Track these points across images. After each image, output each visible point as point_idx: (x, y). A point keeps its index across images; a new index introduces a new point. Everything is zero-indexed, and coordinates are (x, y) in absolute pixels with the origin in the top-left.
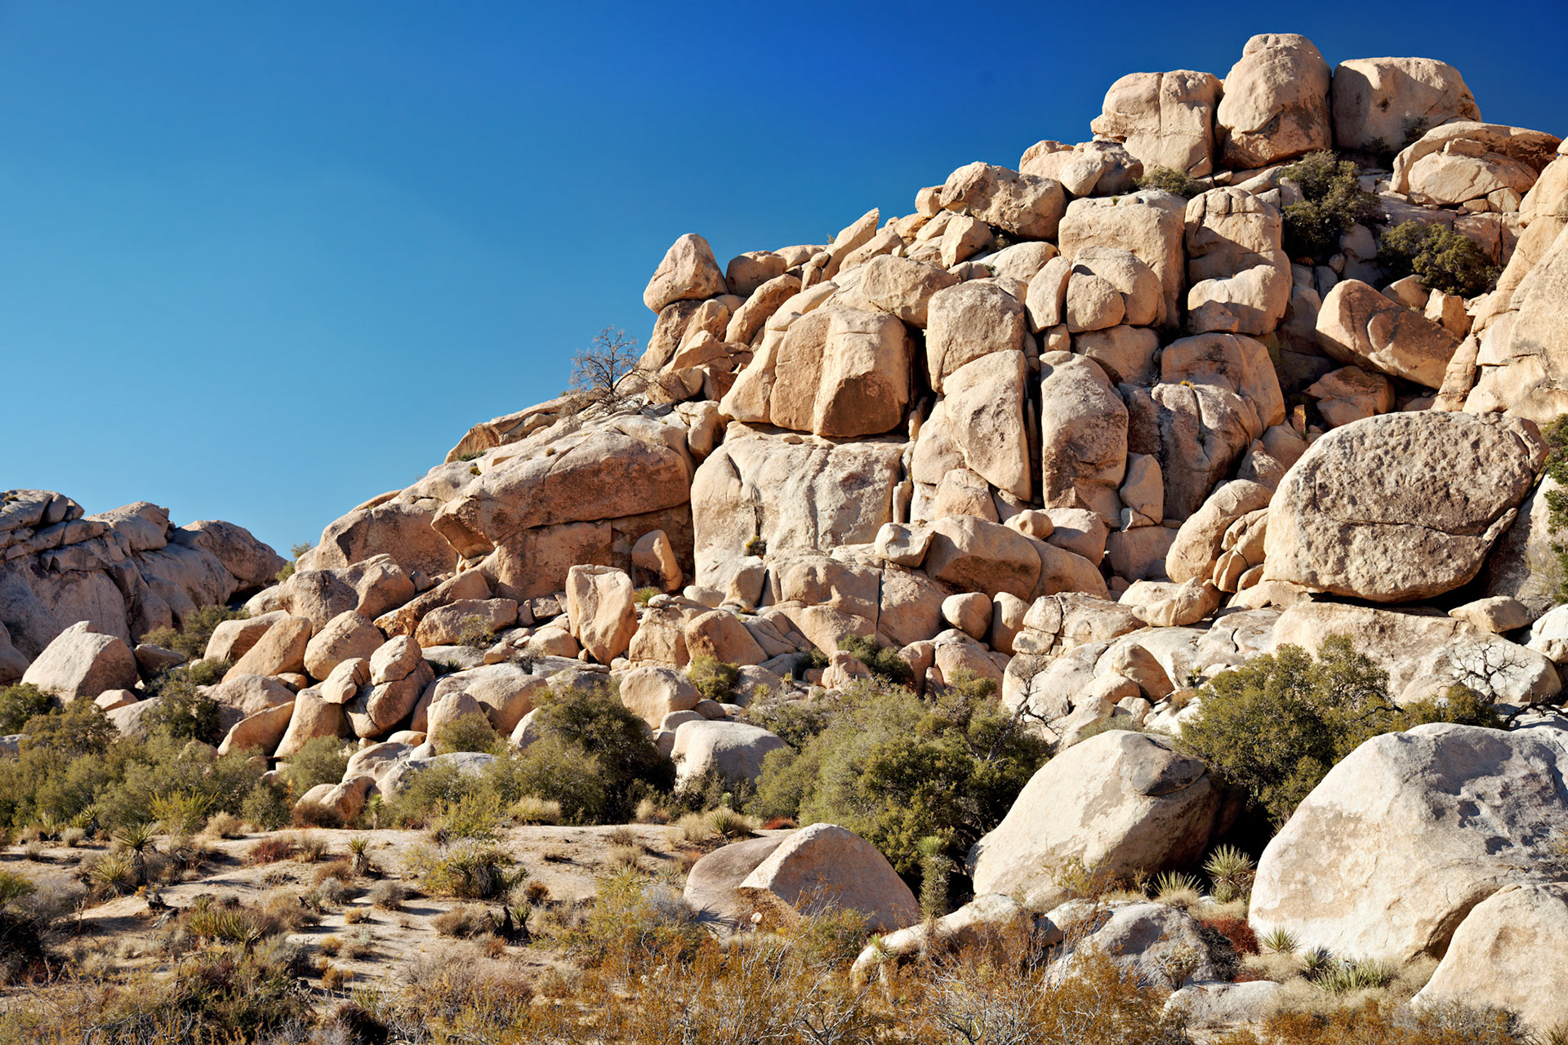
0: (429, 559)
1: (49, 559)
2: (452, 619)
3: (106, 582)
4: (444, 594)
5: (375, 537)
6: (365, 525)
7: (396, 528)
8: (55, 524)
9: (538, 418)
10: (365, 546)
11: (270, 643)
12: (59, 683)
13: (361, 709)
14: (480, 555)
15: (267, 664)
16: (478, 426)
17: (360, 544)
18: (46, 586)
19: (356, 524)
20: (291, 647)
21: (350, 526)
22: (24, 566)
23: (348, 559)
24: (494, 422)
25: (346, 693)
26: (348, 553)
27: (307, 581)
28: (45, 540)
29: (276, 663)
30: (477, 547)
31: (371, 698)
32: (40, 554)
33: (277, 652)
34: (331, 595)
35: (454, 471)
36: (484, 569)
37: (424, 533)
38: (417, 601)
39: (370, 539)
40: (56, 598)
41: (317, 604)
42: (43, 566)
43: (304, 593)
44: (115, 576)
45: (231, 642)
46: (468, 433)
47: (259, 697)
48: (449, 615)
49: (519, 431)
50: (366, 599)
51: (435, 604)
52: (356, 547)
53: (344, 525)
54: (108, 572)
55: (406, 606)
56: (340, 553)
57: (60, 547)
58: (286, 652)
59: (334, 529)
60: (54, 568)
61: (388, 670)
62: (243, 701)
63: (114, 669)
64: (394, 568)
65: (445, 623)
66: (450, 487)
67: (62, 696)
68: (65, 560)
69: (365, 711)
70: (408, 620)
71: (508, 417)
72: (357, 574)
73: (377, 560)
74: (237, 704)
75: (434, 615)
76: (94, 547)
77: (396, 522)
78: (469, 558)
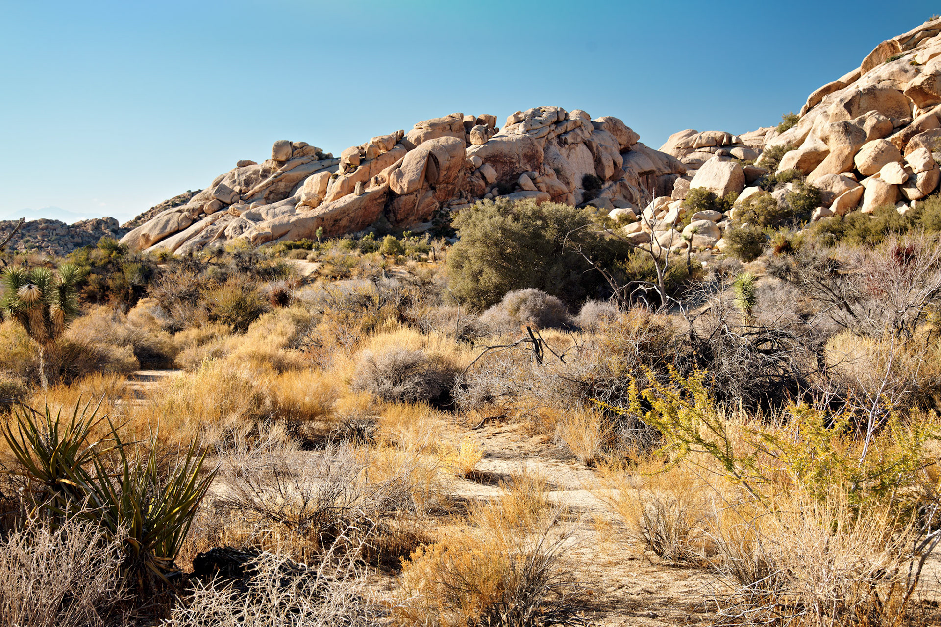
0: (894, 111)
1: (563, 138)
2: (927, 140)
3: (585, 147)
4: (917, 127)
5: (864, 103)
6: (858, 97)
7: (875, 97)
8: (561, 122)
9: (923, 34)
10: (859, 108)
11: (834, 159)
12: (713, 186)
13: (912, 185)
14: (930, 106)
15: (833, 169)
16: (884, 42)
17: (856, 107)
18: (564, 151)
19: (854, 97)
20: (846, 160)
21: (850, 98)
22: (555, 142)
23: (851, 115)
24: (896, 38)
25: (904, 179)
26: (850, 112)
27: (837, 127)
28: (561, 130)
29: (839, 169)
30: (928, 102)
31: (918, 179)
32: (559, 136)
33: (838, 163)
34: (851, 133)
35: (901, 64)
36: (936, 113)
37: (890, 98)
38: (903, 132)
39: (861, 104)
40: (568, 156)
41: (844, 138)
42: (562, 142)
43: (836, 134)
44: (588, 144)
45: (796, 161)
46: (877, 47)
47: (841, 185)
48: (924, 138)
49: (912, 42)
50: (870, 134)
51: (913, 133)
52: (854, 109)
53: (846, 98)
54: (585, 143)
55: (896, 135)
56: (846, 112)
57: (566, 133)
58: (843, 162)
59: (841, 101)
60: (565, 143)
61: (925, 165)
62: (832, 188)
63: (739, 178)
64: (882, 117)
65: (923, 142)
66: (903, 73)
67: (716, 192)
68: (569, 138)
69: (916, 187)
70: (898, 142)
71: (904, 35)
72: (862, 122)
73: (871, 114)
74: (829, 189)
75: (916, 138)
76: (578, 131)
77: (875, 94)
78: (923, 108)
